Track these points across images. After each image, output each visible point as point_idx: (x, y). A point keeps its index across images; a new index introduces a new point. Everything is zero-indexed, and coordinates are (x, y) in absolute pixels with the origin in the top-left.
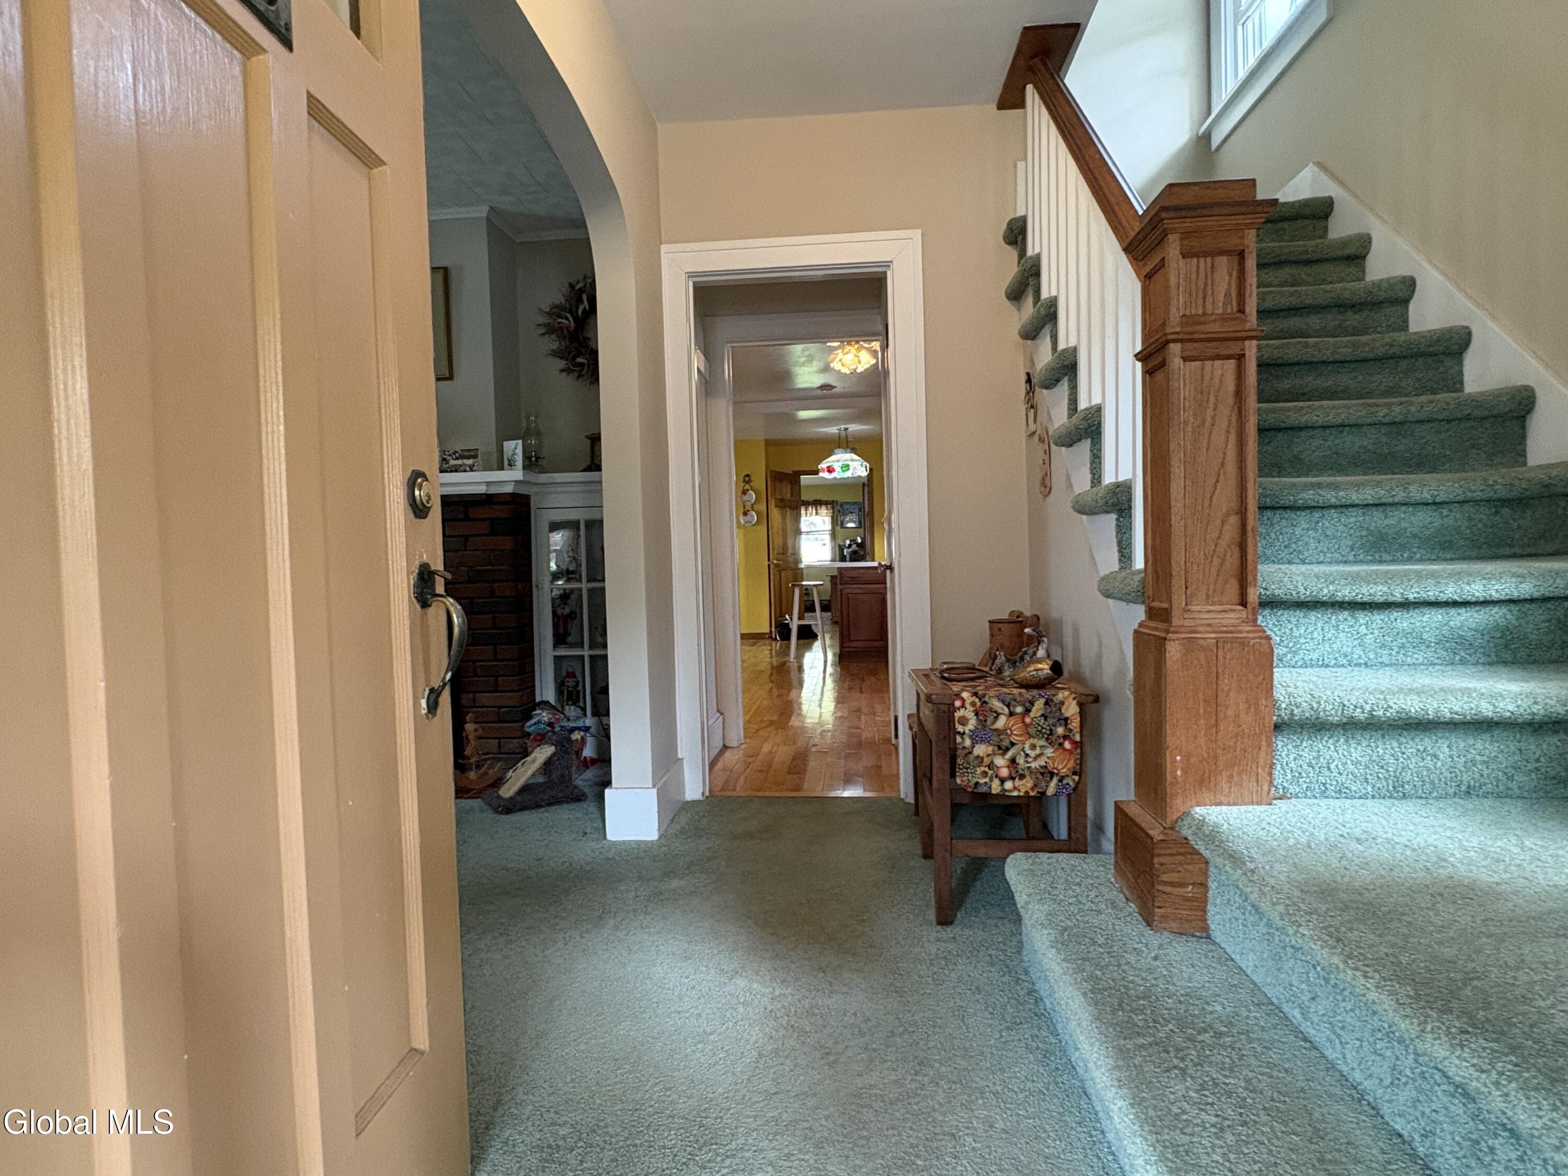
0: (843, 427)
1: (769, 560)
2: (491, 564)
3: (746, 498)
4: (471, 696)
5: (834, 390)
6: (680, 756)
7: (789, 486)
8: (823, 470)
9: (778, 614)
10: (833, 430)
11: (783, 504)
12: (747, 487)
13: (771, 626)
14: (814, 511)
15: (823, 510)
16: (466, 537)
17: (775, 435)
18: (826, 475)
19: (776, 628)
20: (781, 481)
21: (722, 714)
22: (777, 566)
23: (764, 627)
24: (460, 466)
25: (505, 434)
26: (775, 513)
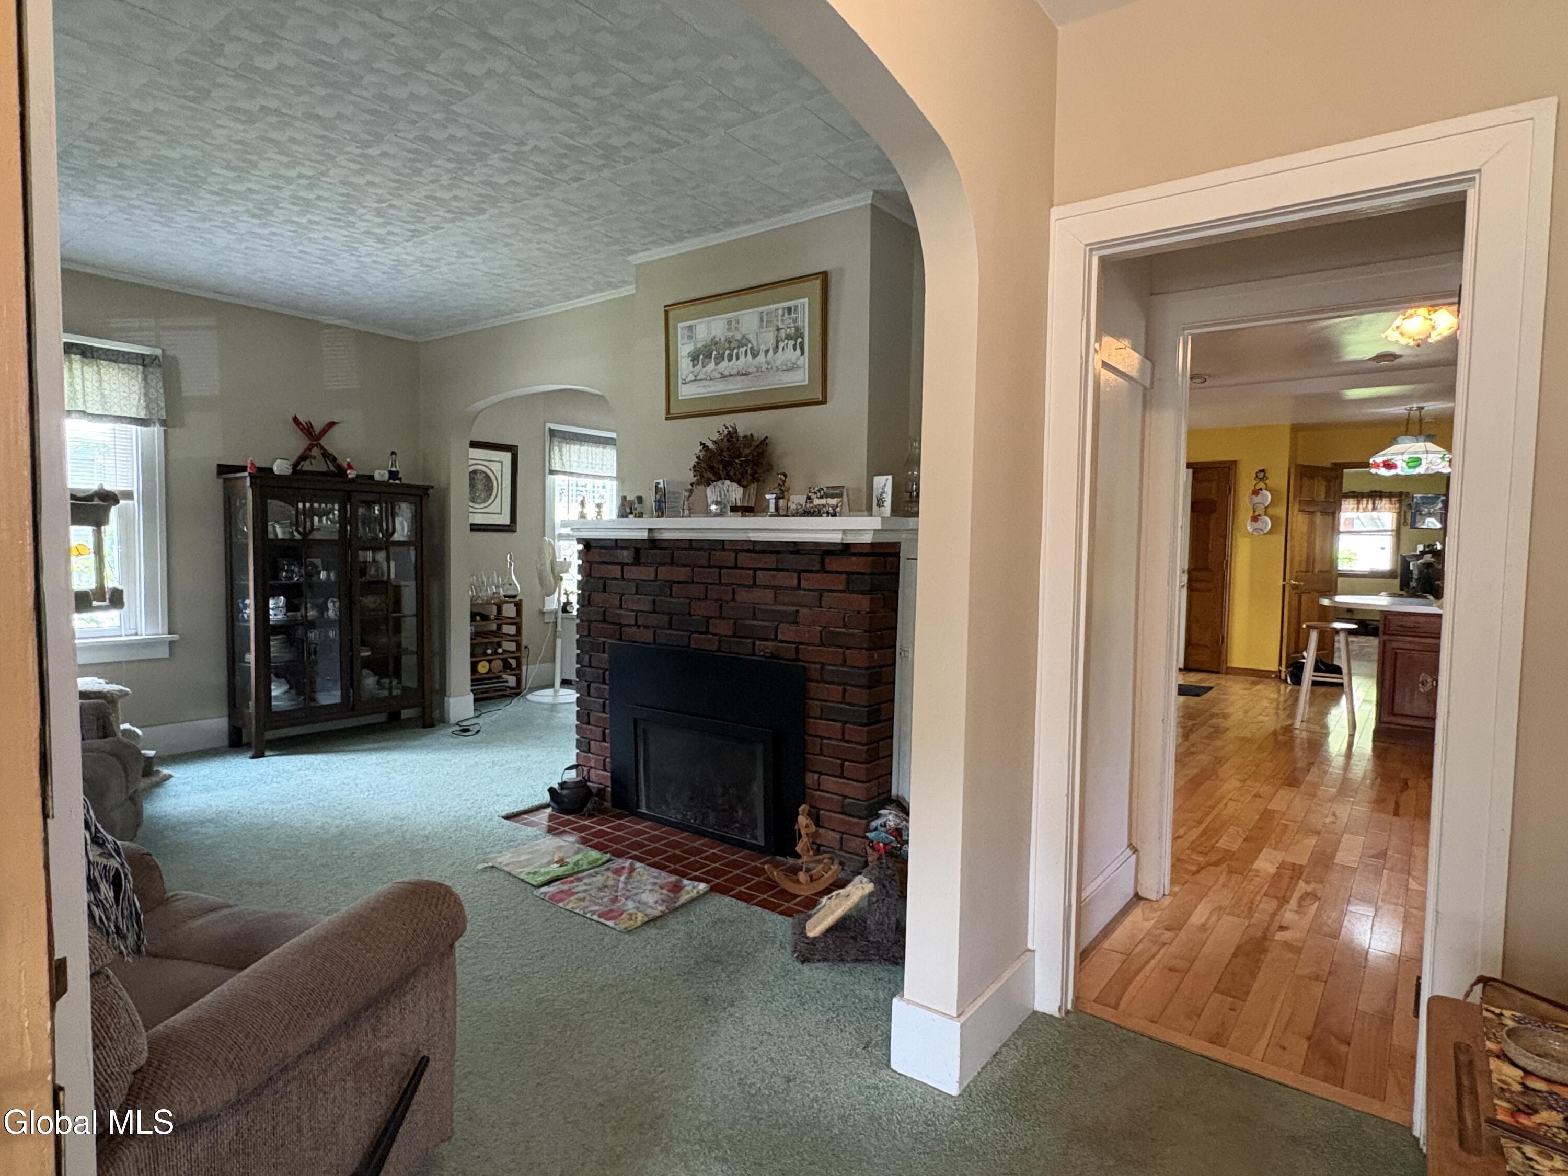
0: (1415, 406)
1: (1284, 580)
2: (845, 626)
3: (1257, 499)
4: (816, 776)
5: (1397, 361)
6: (1030, 946)
7: (1324, 483)
8: (1377, 466)
9: (1292, 649)
10: (1399, 410)
11: (1309, 506)
12: (1261, 485)
13: (1280, 664)
14: (1370, 506)
15: (1384, 503)
16: (821, 592)
17: (1309, 417)
18: (1383, 472)
19: (1287, 668)
20: (1312, 477)
21: (1136, 851)
22: (1295, 587)
23: (1272, 664)
24: (824, 506)
25: (875, 469)
26: (1300, 522)
